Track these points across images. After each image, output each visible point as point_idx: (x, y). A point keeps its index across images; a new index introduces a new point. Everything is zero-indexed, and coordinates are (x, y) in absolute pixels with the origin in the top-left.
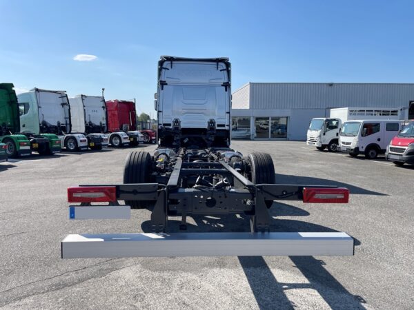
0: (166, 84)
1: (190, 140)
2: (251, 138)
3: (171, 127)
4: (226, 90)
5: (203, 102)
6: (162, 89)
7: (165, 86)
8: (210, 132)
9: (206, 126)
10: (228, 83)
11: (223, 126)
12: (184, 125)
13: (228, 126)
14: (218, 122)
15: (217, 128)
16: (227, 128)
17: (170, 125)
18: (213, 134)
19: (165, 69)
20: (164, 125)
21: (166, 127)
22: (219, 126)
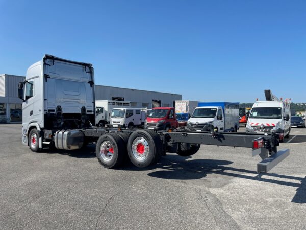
0: (49, 77)
2: (8, 121)
3: (54, 113)
4: (91, 86)
5: (77, 94)
6: (46, 81)
7: (48, 79)
9: (79, 112)
10: (92, 81)
11: (91, 111)
12: (65, 111)
14: (87, 109)
15: (88, 113)
16: (92, 113)
17: (53, 111)
19: (48, 65)
20: (49, 111)
21: (51, 112)
22: (88, 111)
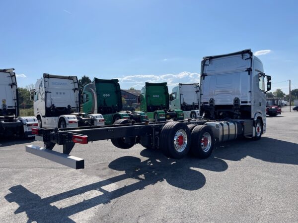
0: (207, 75)
1: (223, 114)
3: (208, 105)
4: (249, 74)
6: (204, 79)
7: (206, 77)
8: (235, 107)
9: (232, 103)
10: (250, 68)
11: (246, 102)
12: (218, 102)
13: (250, 102)
14: (241, 99)
15: (241, 104)
16: (248, 104)
17: (207, 103)
18: (238, 109)
19: (207, 65)
20: (204, 103)
22: (242, 102)
